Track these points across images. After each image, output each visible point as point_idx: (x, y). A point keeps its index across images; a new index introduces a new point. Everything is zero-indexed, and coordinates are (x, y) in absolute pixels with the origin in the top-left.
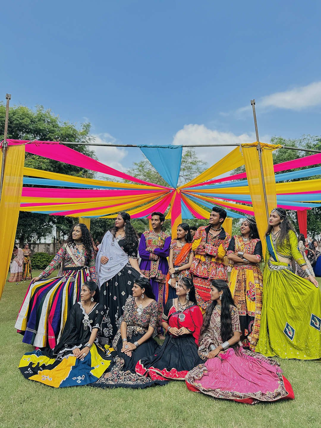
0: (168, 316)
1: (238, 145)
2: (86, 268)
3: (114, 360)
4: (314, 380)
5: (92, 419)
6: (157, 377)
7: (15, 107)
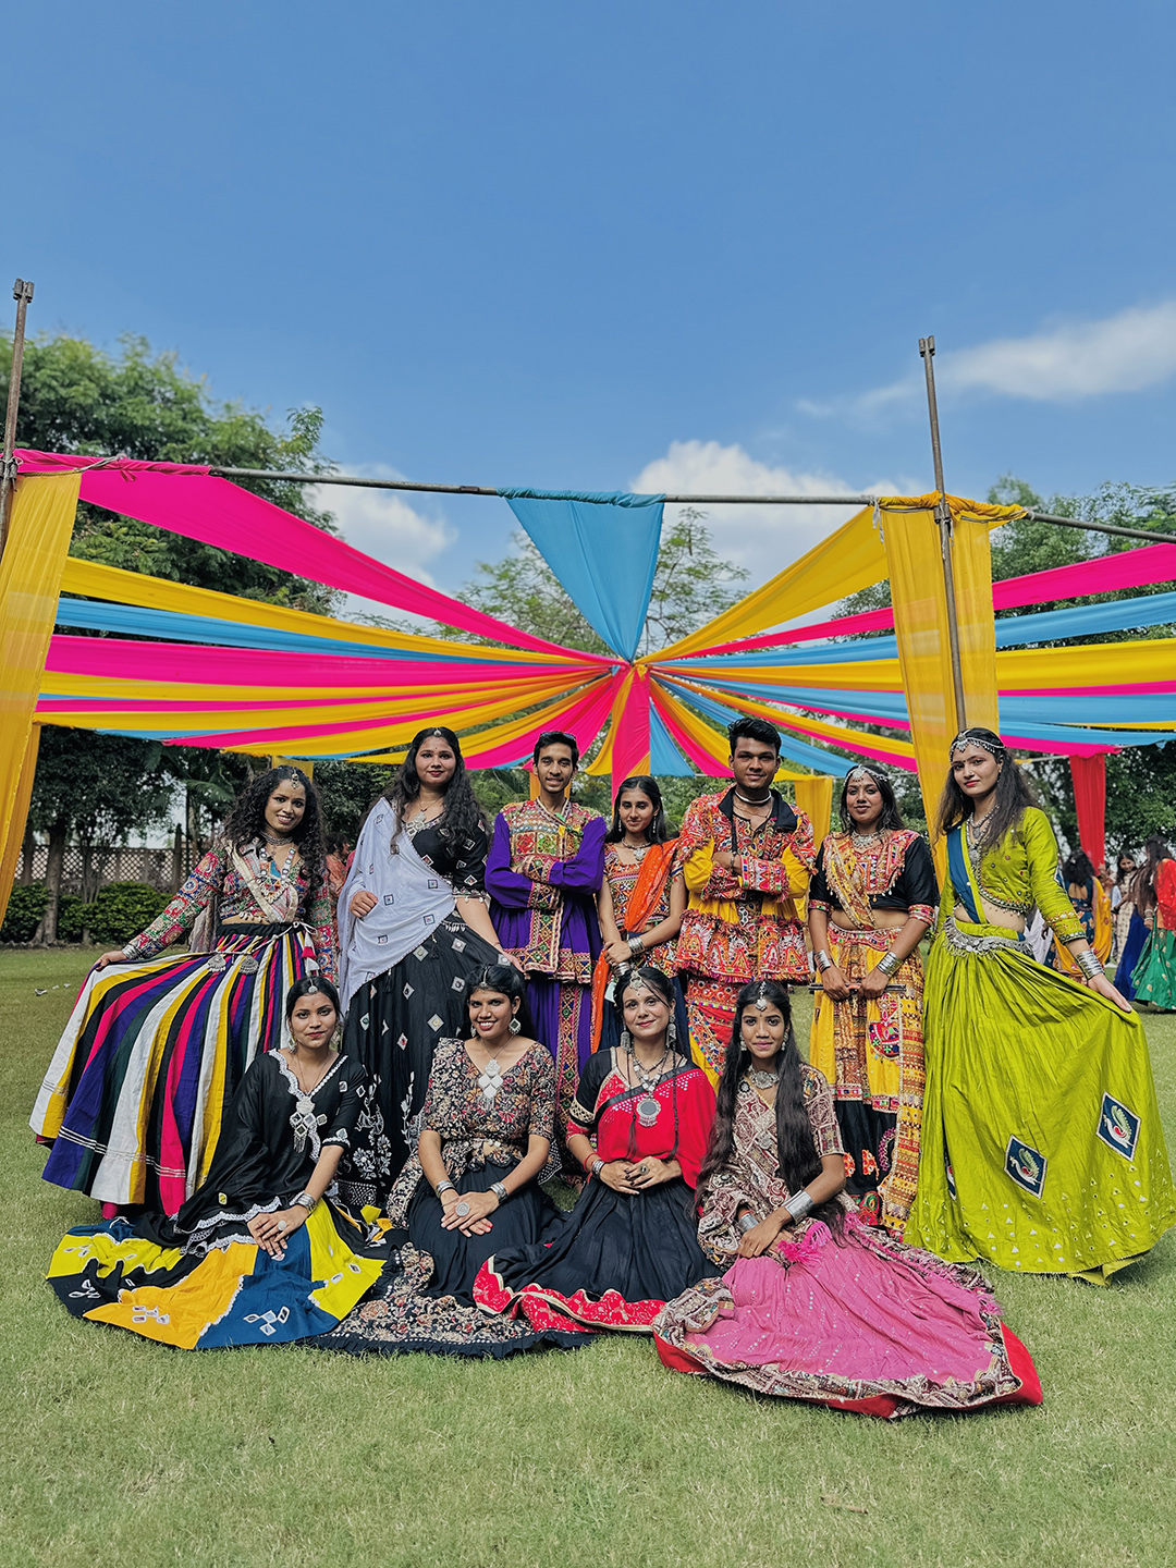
0: (595, 1110)
1: (868, 503)
2: (301, 928)
3: (397, 1258)
5: (314, 1459)
6: (551, 1317)
7: (42, 340)
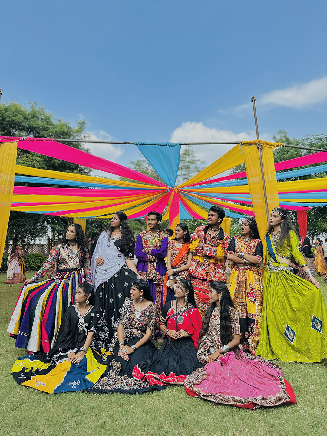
0: (166, 319)
1: (238, 143)
2: (81, 269)
3: (111, 364)
4: (316, 383)
5: (87, 427)
6: (155, 381)
7: (7, 104)
